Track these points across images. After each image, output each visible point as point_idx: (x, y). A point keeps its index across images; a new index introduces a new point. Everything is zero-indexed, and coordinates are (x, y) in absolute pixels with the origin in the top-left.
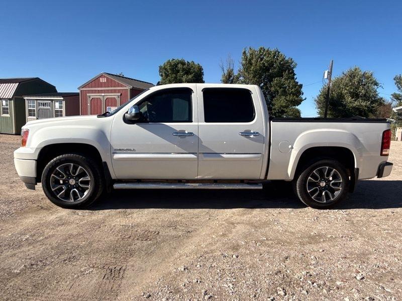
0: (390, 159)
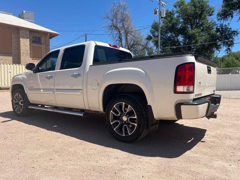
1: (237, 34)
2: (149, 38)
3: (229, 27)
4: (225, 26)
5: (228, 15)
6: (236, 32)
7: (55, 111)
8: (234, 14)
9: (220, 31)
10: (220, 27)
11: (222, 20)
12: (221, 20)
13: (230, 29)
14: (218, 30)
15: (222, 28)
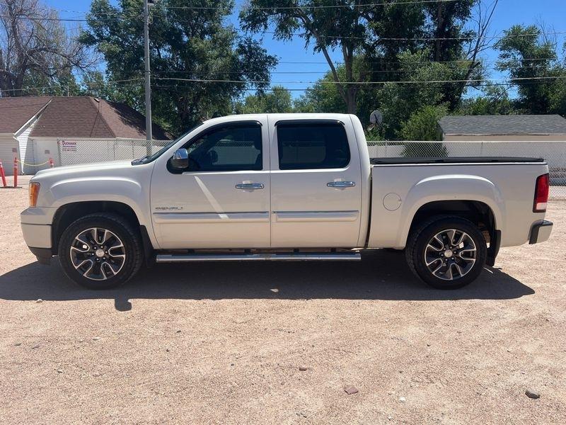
0: (548, 217)
1: (275, 64)
2: (87, 40)
3: (262, 47)
4: (255, 43)
5: (259, 21)
6: (273, 59)
7: (271, 259)
8: (268, 21)
9: (246, 52)
10: (246, 43)
11: (250, 29)
12: (247, 29)
13: (263, 51)
14: (242, 50)
15: (249, 47)
